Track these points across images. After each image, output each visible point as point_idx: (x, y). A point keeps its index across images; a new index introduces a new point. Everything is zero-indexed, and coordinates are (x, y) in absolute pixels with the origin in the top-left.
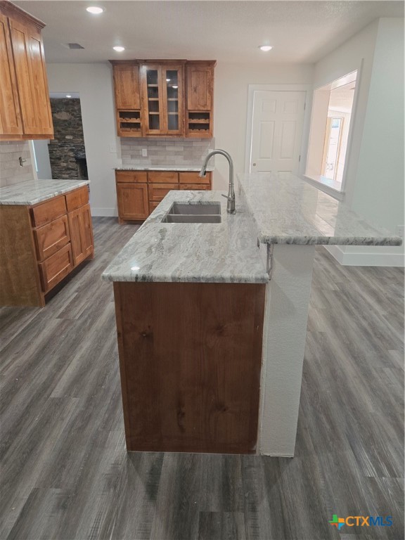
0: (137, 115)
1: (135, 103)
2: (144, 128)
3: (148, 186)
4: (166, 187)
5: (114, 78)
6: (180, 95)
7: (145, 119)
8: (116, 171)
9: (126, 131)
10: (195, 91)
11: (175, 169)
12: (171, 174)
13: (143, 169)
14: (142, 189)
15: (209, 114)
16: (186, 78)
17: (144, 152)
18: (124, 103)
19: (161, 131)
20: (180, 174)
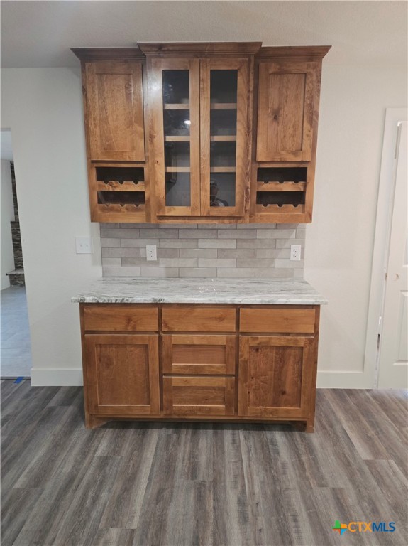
0: (136, 174)
1: (133, 148)
2: (153, 203)
3: (160, 339)
4: (205, 342)
5: (84, 90)
6: (240, 127)
7: (156, 183)
8: (83, 305)
9: (112, 209)
10: (276, 118)
11: (228, 300)
12: (220, 311)
13: (148, 299)
14: (147, 346)
15: (305, 169)
16: (257, 87)
17: (151, 251)
18: (108, 149)
19: (193, 210)
20: (242, 310)
